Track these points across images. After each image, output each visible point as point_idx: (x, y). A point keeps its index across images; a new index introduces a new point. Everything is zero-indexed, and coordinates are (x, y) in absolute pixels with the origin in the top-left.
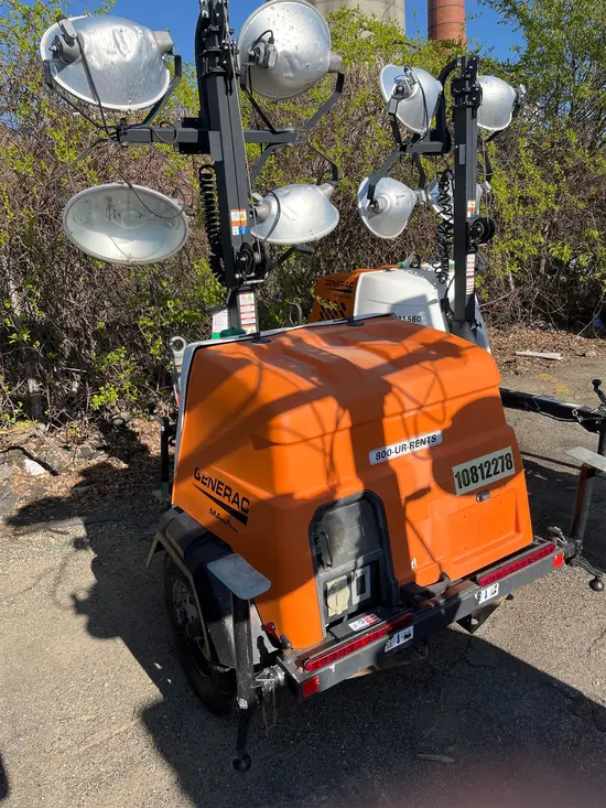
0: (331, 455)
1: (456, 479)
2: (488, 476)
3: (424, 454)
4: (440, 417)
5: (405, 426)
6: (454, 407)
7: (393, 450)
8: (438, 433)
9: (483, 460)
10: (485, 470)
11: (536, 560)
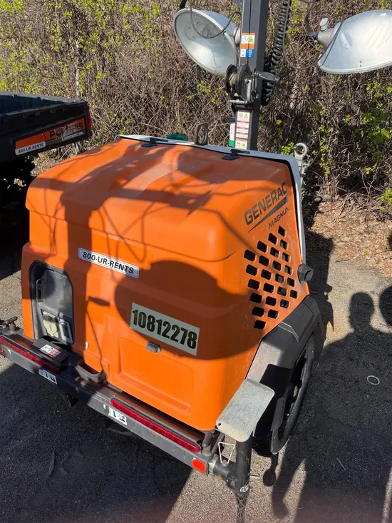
0: (54, 233)
1: (133, 315)
2: (164, 335)
3: (118, 277)
4: (141, 256)
5: (108, 244)
6: (156, 255)
7: (97, 257)
8: (136, 268)
9: (165, 318)
10: (163, 329)
11: (170, 439)
